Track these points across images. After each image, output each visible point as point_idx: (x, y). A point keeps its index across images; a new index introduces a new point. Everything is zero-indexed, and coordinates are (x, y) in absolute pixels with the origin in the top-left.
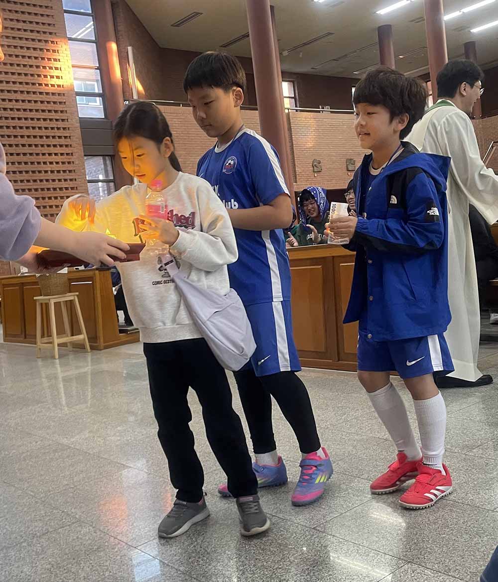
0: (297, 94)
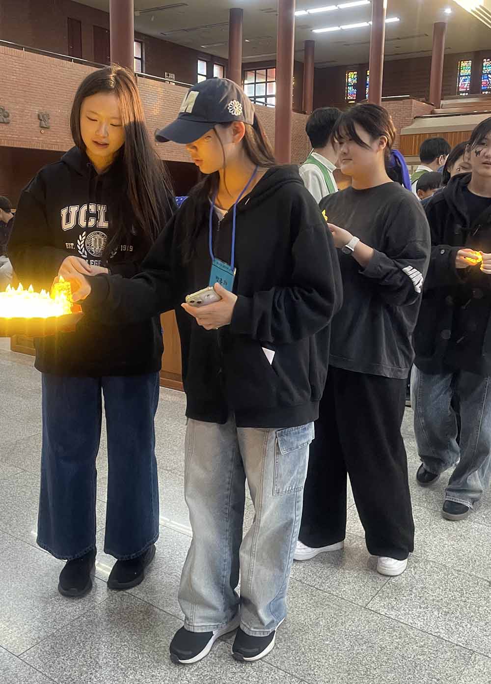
0: (143, 56)
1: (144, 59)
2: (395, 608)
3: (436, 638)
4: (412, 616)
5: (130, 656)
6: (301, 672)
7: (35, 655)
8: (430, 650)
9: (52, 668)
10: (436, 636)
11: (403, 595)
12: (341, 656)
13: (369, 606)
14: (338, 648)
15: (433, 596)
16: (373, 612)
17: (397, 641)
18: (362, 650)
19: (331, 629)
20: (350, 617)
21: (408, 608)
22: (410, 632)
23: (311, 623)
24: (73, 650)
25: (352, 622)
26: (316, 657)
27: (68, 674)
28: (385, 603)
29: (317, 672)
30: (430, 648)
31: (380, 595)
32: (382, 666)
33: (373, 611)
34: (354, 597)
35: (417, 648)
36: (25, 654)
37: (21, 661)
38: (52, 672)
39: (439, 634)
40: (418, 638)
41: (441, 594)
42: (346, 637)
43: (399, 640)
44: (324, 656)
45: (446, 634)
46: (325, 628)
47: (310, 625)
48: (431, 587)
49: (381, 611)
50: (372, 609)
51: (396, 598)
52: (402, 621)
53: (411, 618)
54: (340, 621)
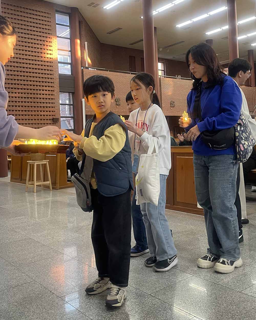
0: (165, 69)
1: (165, 71)
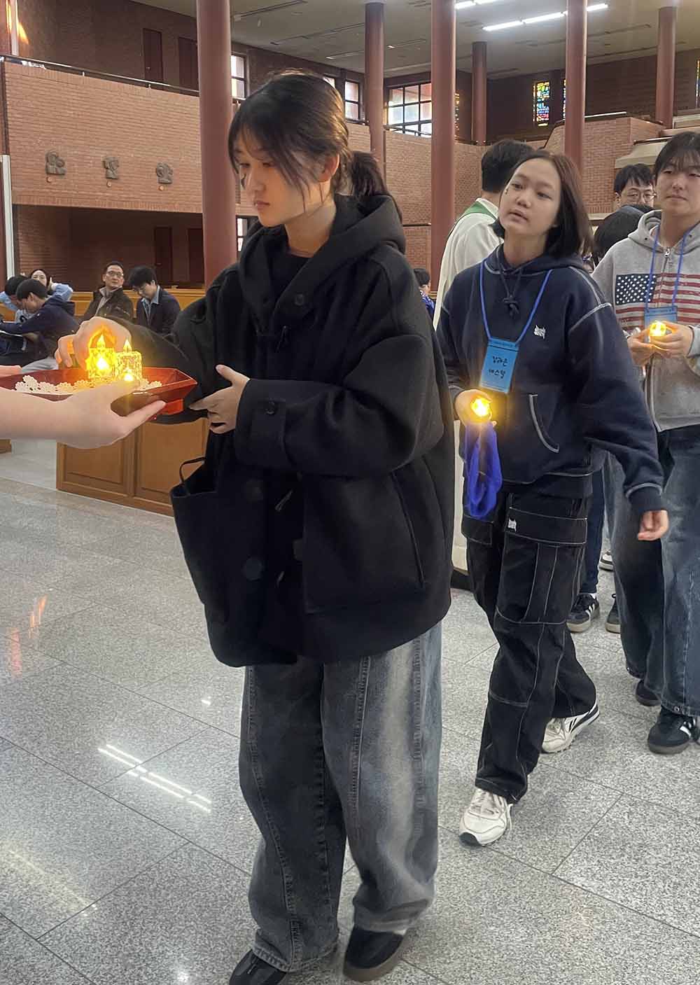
0: (248, 75)
1: (248, 80)
2: (598, 876)
3: (660, 923)
4: (624, 889)
5: (198, 943)
6: (450, 974)
7: (61, 938)
8: (649, 943)
9: (84, 958)
10: (660, 921)
11: (610, 855)
12: (512, 950)
13: (558, 872)
14: (508, 937)
15: (656, 858)
16: (563, 882)
17: (599, 928)
18: (544, 941)
19: (499, 908)
20: (528, 889)
21: (617, 876)
22: (620, 915)
23: (468, 898)
24: (116, 932)
25: (530, 897)
26: (474, 951)
27: (108, 968)
28: (582, 868)
29: (474, 974)
30: (649, 939)
31: (576, 855)
32: (575, 967)
33: (565, 881)
34: (535, 858)
35: (629, 939)
36: (47, 936)
37: (41, 946)
38: (83, 965)
39: (664, 917)
40: (631, 923)
41: (669, 855)
42: (520, 920)
43: (601, 926)
44: (486, 950)
45: (675, 918)
46: (490, 907)
47: (467, 900)
48: (654, 844)
49: (575, 880)
50: (562, 877)
51: (599, 861)
52: (607, 897)
53: (621, 892)
54: (513, 895)
